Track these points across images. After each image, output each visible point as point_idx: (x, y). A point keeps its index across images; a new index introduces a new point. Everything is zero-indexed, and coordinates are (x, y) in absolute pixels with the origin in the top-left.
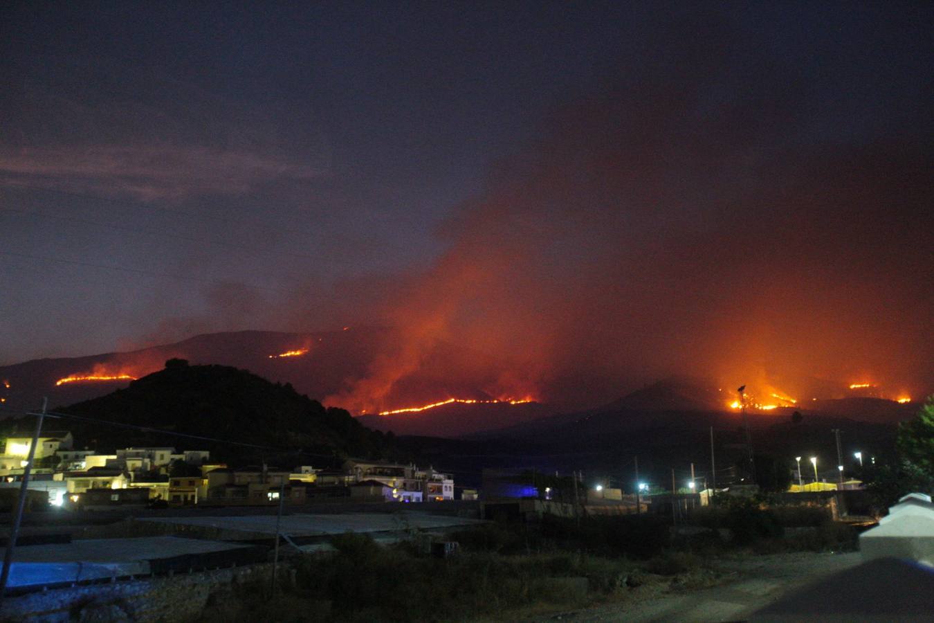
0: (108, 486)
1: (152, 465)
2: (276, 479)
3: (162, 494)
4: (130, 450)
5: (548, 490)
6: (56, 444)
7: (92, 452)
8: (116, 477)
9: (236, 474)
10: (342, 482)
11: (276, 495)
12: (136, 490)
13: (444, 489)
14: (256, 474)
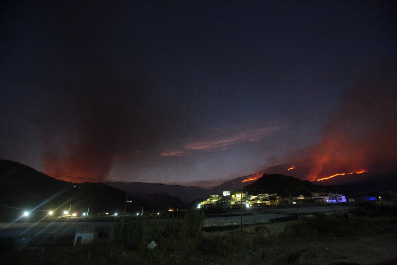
0: (257, 203)
1: (265, 198)
2: (294, 199)
3: (268, 204)
4: (260, 195)
5: (380, 197)
6: (245, 194)
7: (252, 196)
8: (258, 201)
9: (284, 198)
10: (312, 199)
11: (295, 203)
12: (263, 203)
13: (342, 199)
14: (289, 198)
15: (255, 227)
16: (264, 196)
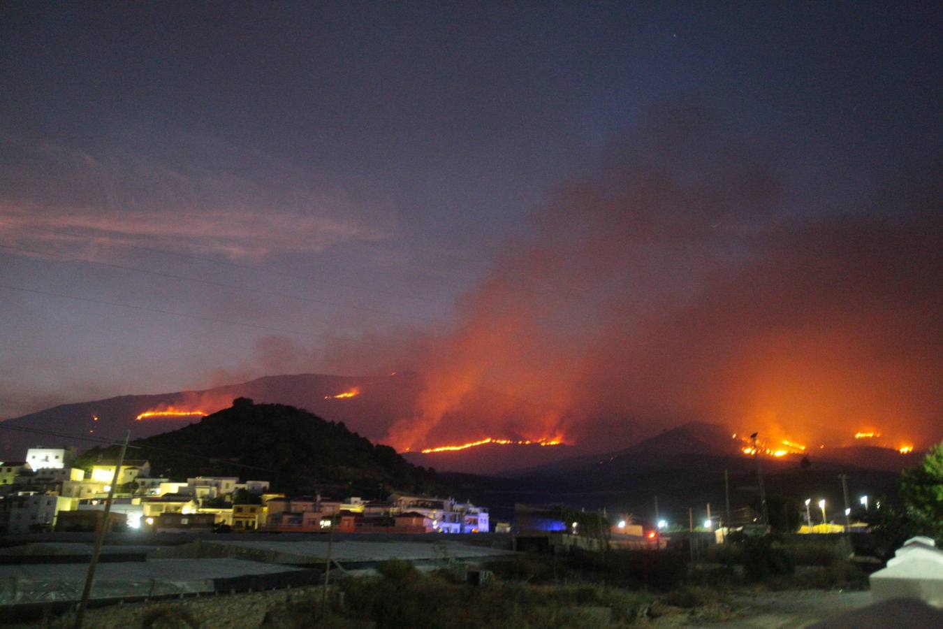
0: (179, 511)
1: (218, 493)
2: (329, 508)
3: (226, 519)
4: (200, 479)
5: (575, 525)
6: (135, 472)
7: (167, 480)
8: (186, 503)
9: (293, 503)
10: (387, 513)
11: (327, 523)
12: (204, 515)
13: (479, 522)
14: (310, 504)
15: (140, 610)
16: (217, 485)
